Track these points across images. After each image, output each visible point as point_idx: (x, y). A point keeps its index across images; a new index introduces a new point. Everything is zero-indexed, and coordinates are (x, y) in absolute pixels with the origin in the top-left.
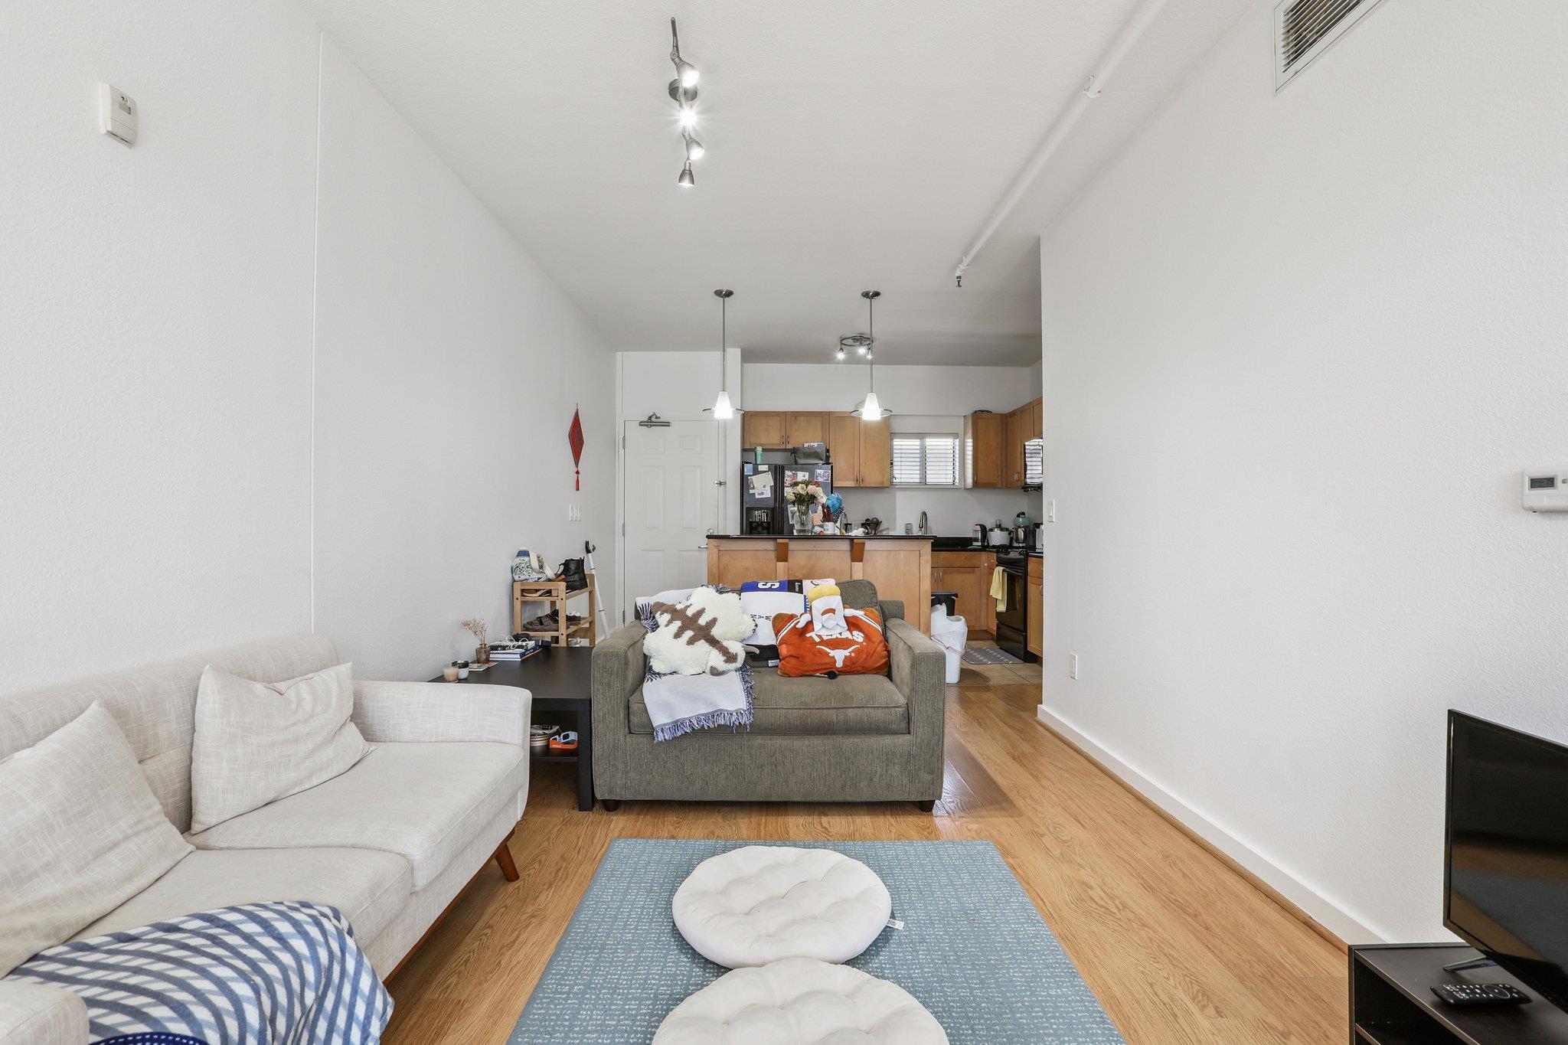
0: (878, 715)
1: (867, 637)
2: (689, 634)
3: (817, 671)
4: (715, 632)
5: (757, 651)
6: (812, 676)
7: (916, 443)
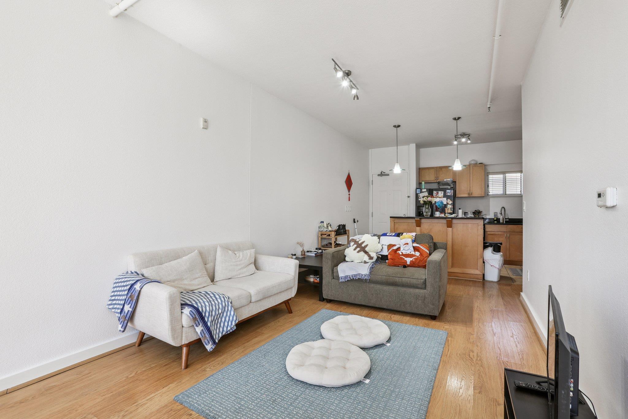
0: (414, 281)
1: (421, 254)
2: (358, 249)
3: (400, 265)
4: (367, 249)
5: (380, 256)
6: (399, 266)
7: (501, 176)
